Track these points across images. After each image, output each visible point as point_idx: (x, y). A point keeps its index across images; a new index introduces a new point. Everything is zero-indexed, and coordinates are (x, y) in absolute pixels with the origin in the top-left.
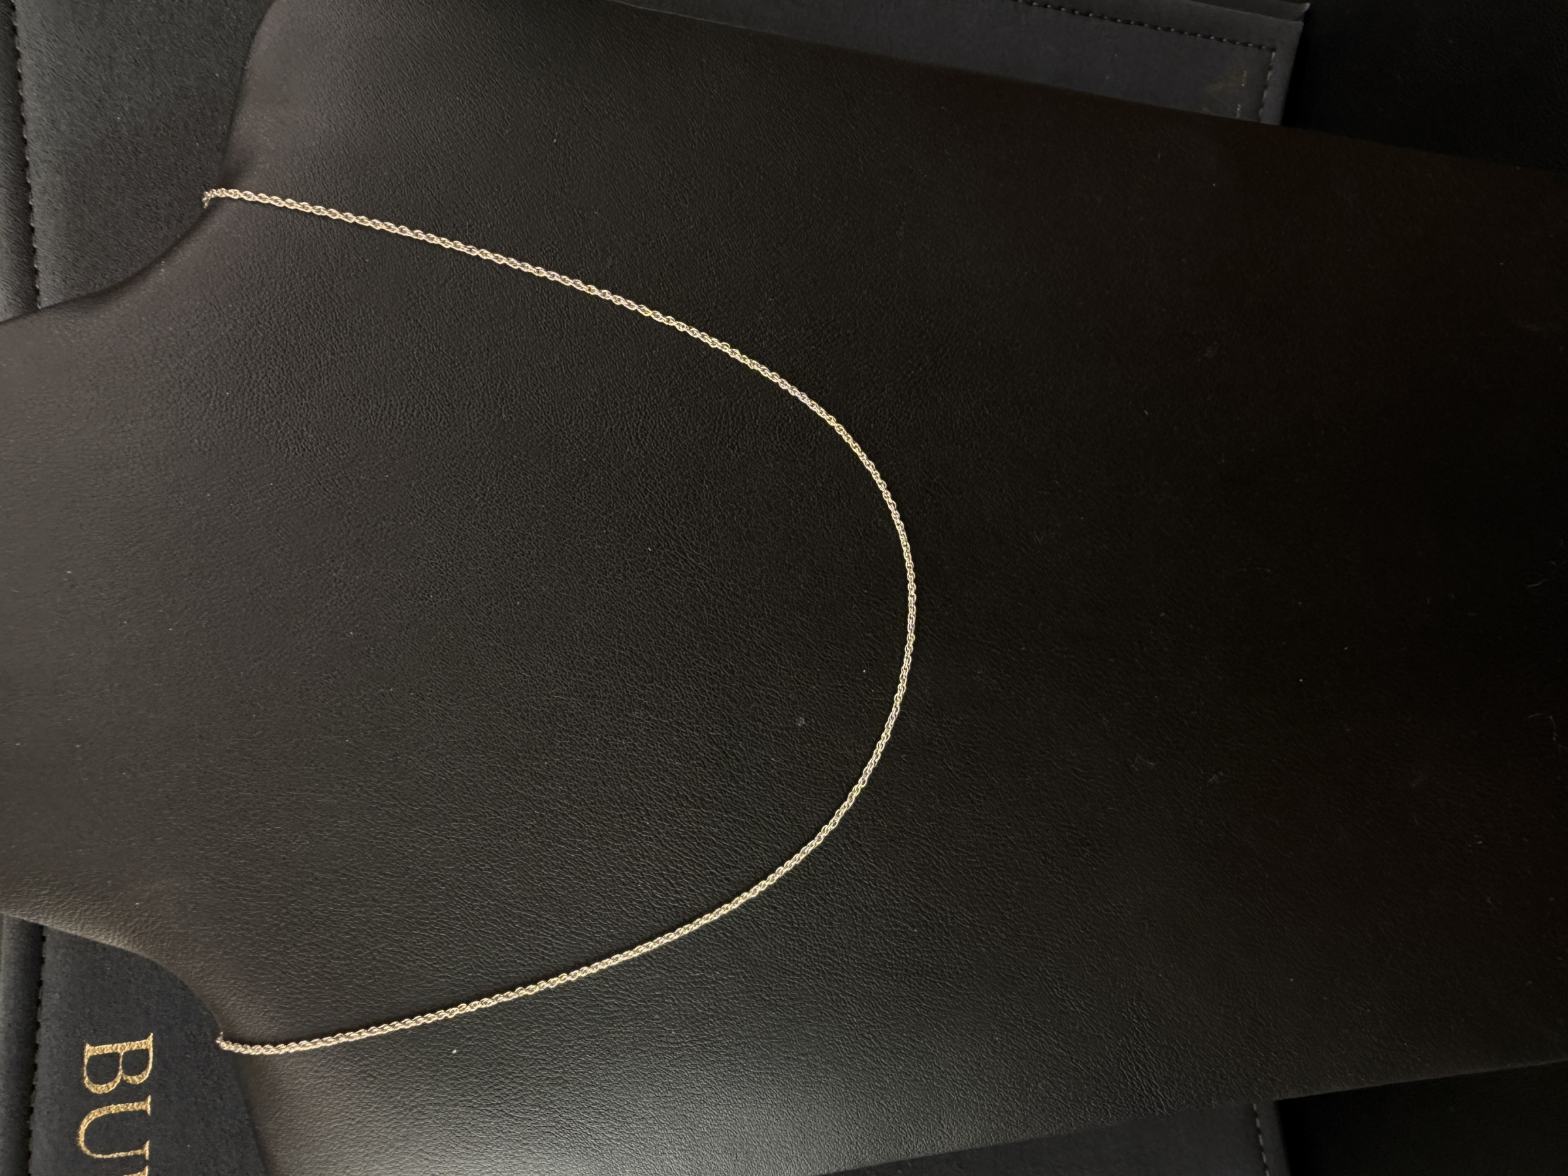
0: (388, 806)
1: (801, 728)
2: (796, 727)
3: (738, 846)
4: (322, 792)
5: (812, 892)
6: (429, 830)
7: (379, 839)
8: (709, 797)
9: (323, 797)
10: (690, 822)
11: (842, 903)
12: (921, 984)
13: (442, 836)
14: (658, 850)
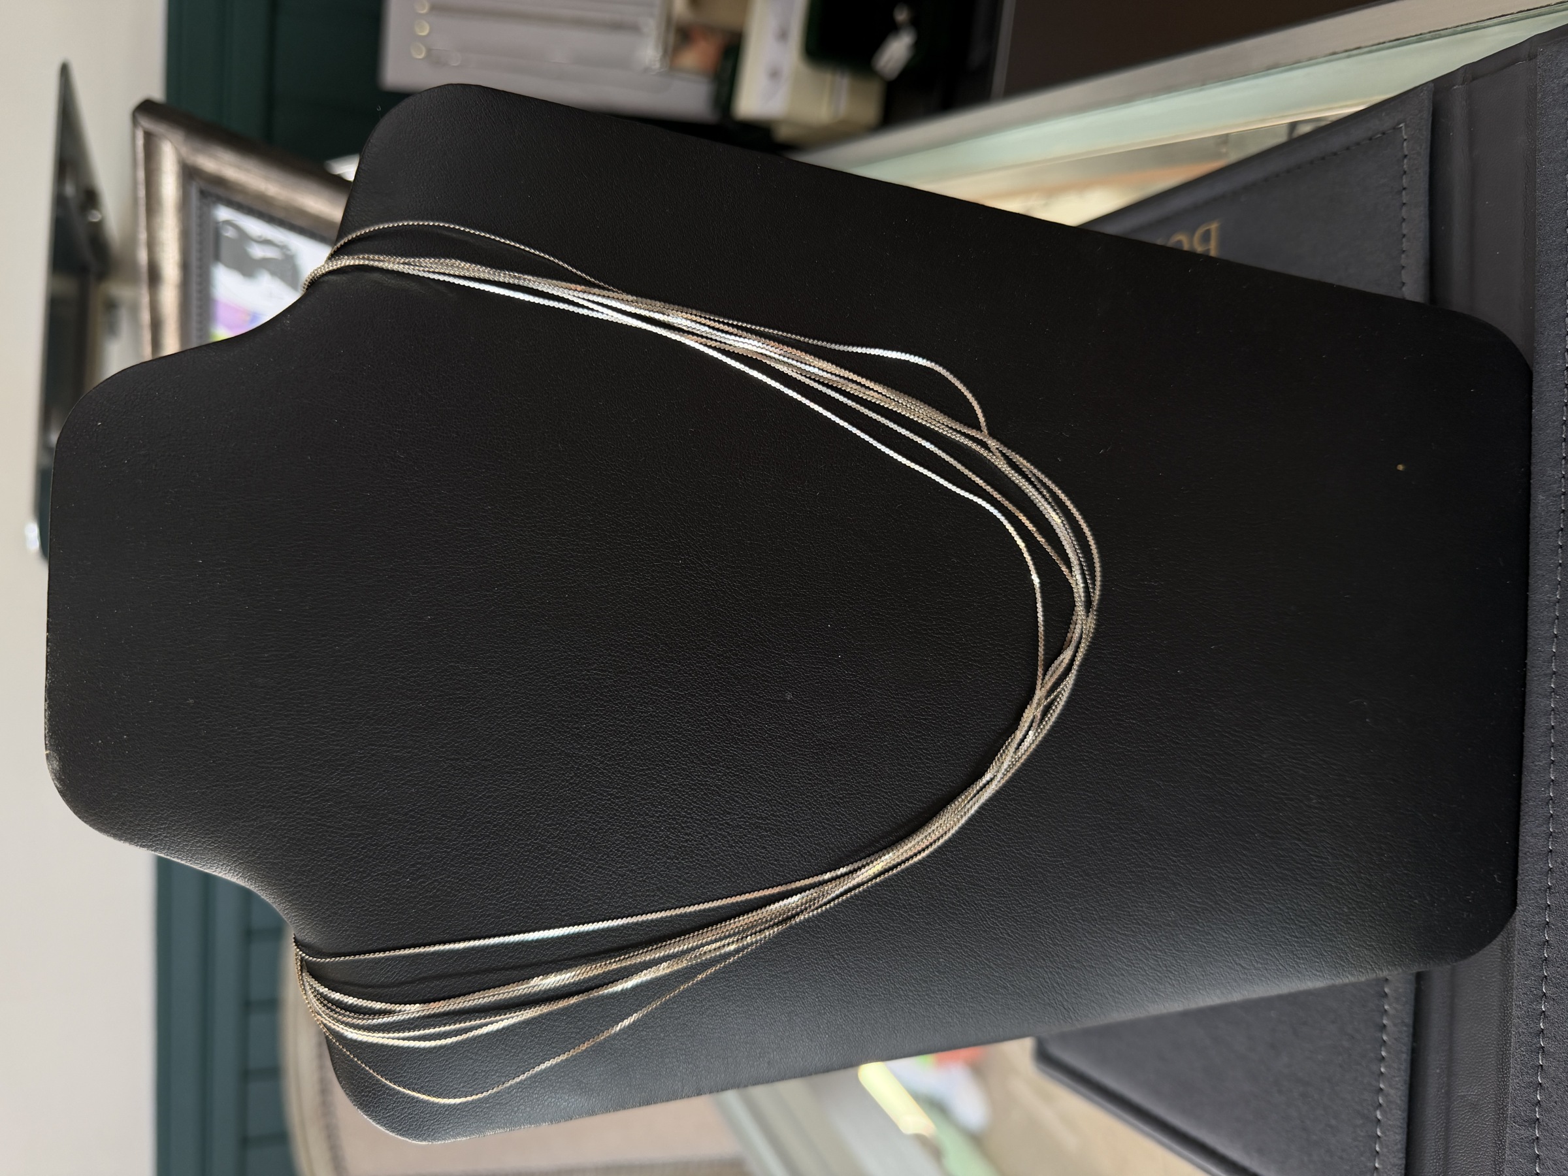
0: (452, 760)
1: (789, 701)
2: (785, 701)
3: (737, 796)
4: (397, 747)
5: (795, 835)
6: (486, 780)
7: (443, 787)
8: (716, 756)
9: (398, 751)
10: (699, 776)
11: (819, 844)
12: (881, 914)
13: (496, 785)
14: (672, 799)
